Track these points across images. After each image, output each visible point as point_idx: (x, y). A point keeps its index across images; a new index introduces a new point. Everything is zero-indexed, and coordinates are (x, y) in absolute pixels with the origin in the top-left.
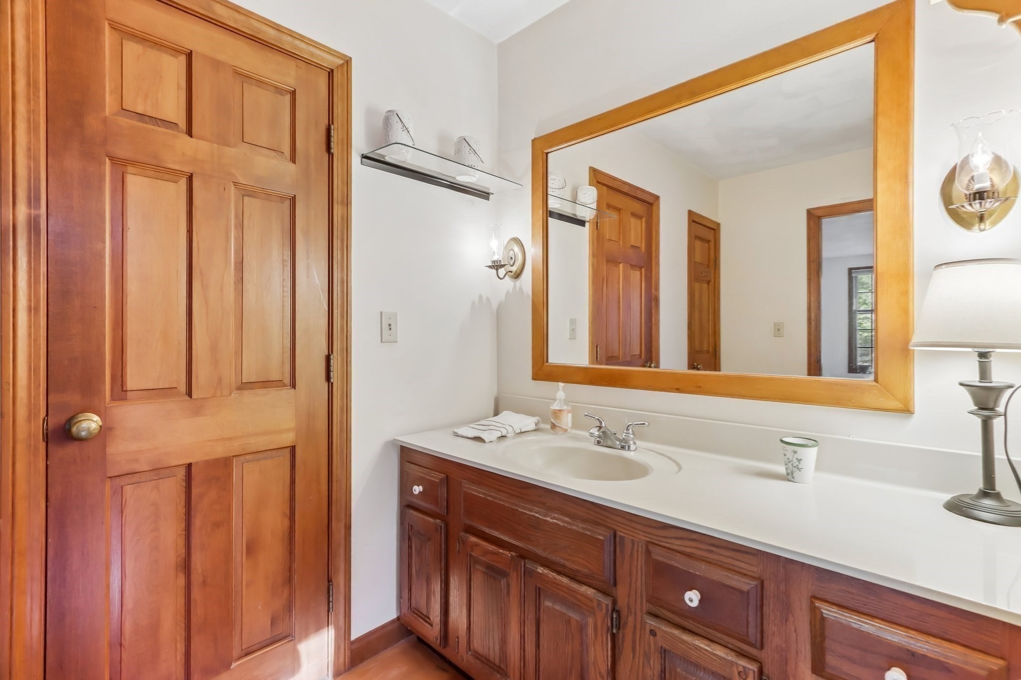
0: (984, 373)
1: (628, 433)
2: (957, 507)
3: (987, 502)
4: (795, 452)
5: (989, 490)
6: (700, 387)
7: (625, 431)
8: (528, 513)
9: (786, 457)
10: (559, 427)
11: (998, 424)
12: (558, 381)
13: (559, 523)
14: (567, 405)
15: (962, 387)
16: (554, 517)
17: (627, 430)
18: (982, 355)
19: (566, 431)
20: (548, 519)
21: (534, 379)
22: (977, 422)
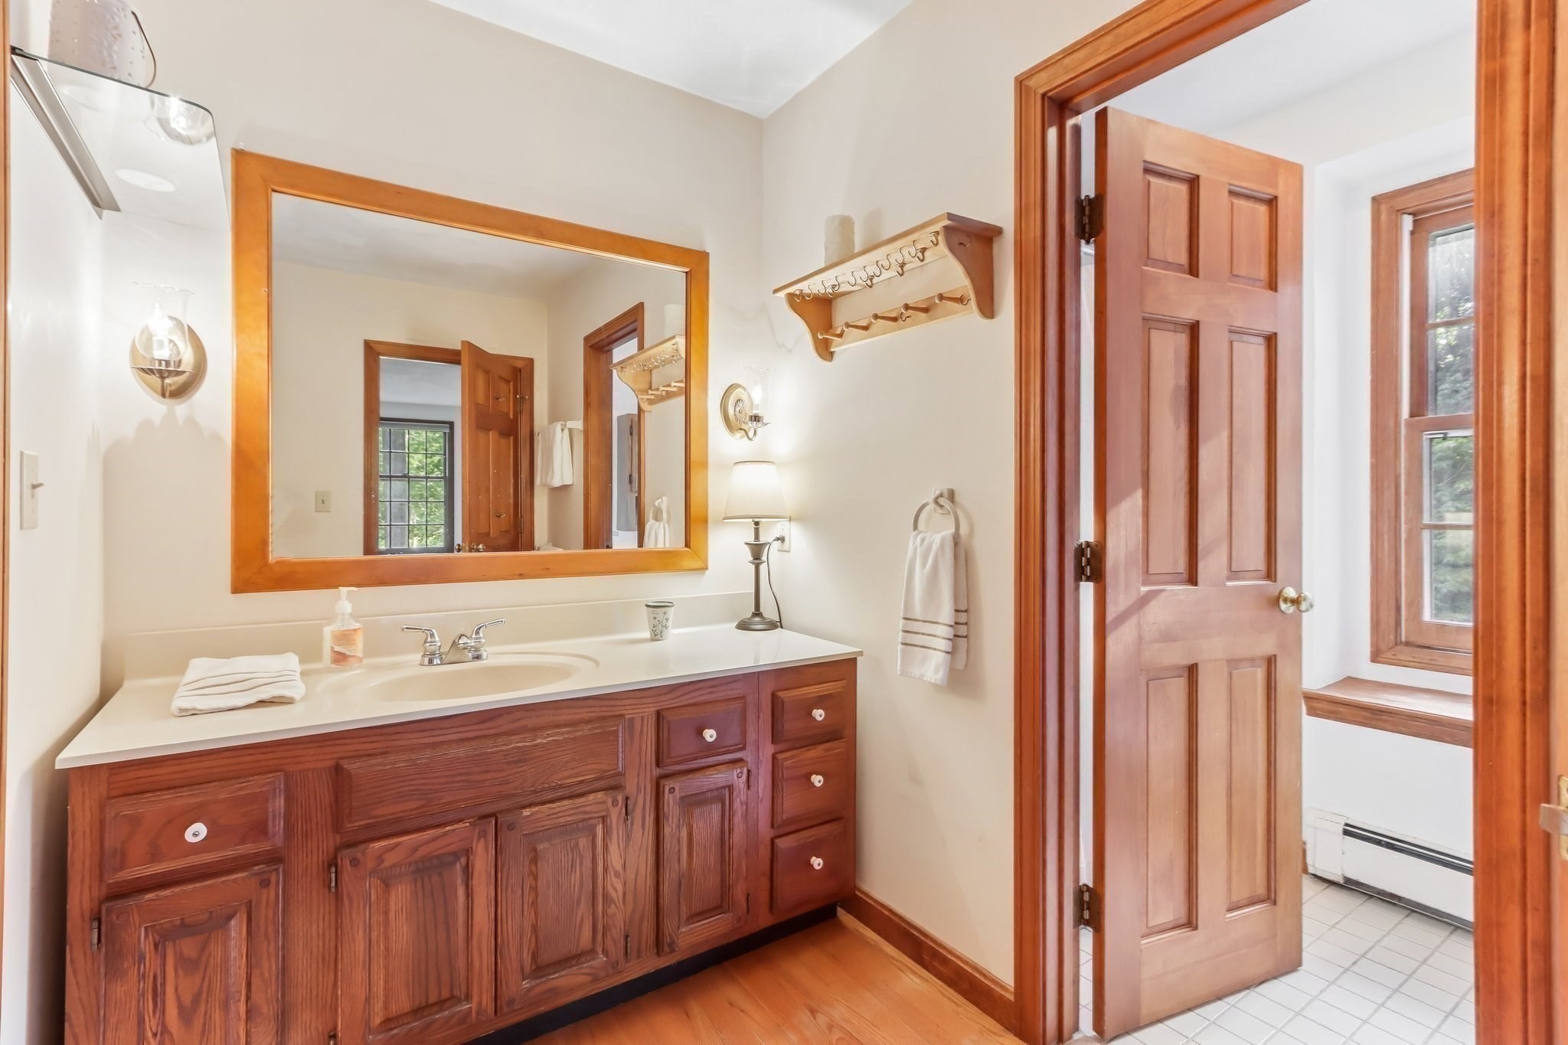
0: (757, 537)
1: (480, 638)
2: (744, 626)
3: (757, 619)
4: (665, 613)
5: (757, 613)
6: (548, 569)
7: (474, 636)
8: (504, 748)
9: (657, 620)
10: (353, 656)
11: (763, 568)
12: (337, 587)
13: (556, 738)
14: (357, 622)
15: (745, 546)
16: (548, 735)
17: (477, 633)
18: (757, 524)
19: (361, 660)
20: (539, 741)
21: (233, 593)
22: (753, 567)
